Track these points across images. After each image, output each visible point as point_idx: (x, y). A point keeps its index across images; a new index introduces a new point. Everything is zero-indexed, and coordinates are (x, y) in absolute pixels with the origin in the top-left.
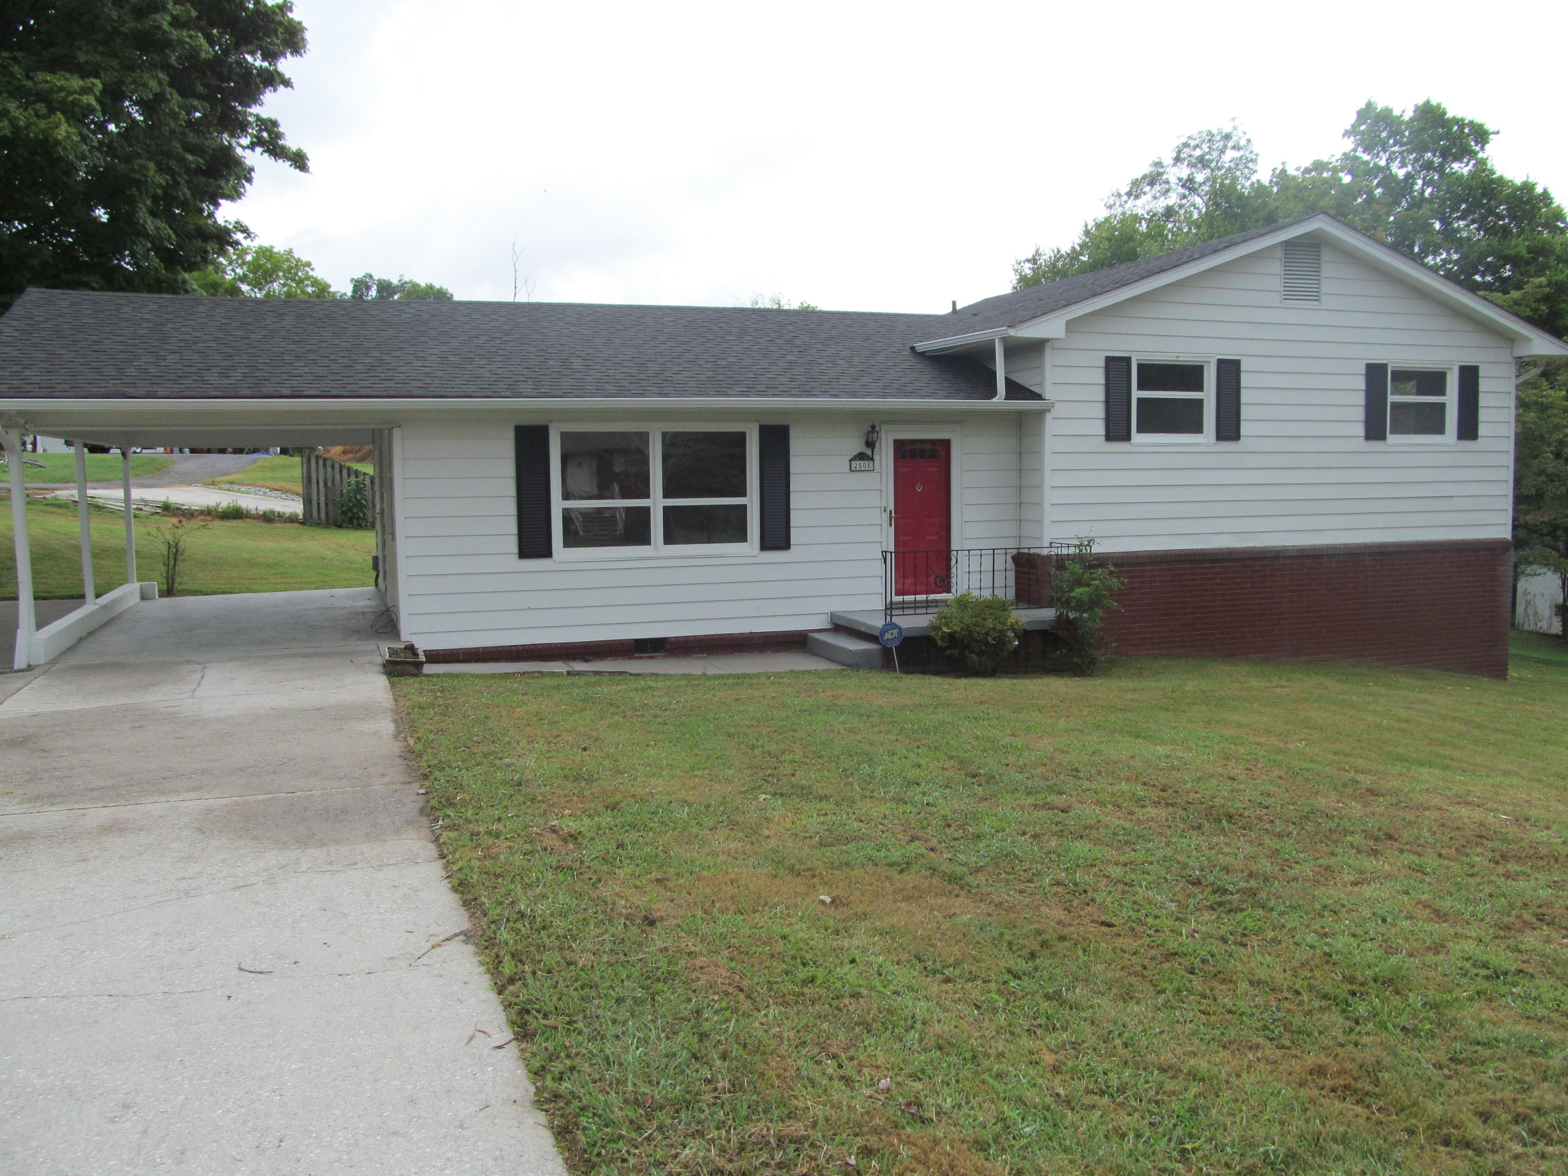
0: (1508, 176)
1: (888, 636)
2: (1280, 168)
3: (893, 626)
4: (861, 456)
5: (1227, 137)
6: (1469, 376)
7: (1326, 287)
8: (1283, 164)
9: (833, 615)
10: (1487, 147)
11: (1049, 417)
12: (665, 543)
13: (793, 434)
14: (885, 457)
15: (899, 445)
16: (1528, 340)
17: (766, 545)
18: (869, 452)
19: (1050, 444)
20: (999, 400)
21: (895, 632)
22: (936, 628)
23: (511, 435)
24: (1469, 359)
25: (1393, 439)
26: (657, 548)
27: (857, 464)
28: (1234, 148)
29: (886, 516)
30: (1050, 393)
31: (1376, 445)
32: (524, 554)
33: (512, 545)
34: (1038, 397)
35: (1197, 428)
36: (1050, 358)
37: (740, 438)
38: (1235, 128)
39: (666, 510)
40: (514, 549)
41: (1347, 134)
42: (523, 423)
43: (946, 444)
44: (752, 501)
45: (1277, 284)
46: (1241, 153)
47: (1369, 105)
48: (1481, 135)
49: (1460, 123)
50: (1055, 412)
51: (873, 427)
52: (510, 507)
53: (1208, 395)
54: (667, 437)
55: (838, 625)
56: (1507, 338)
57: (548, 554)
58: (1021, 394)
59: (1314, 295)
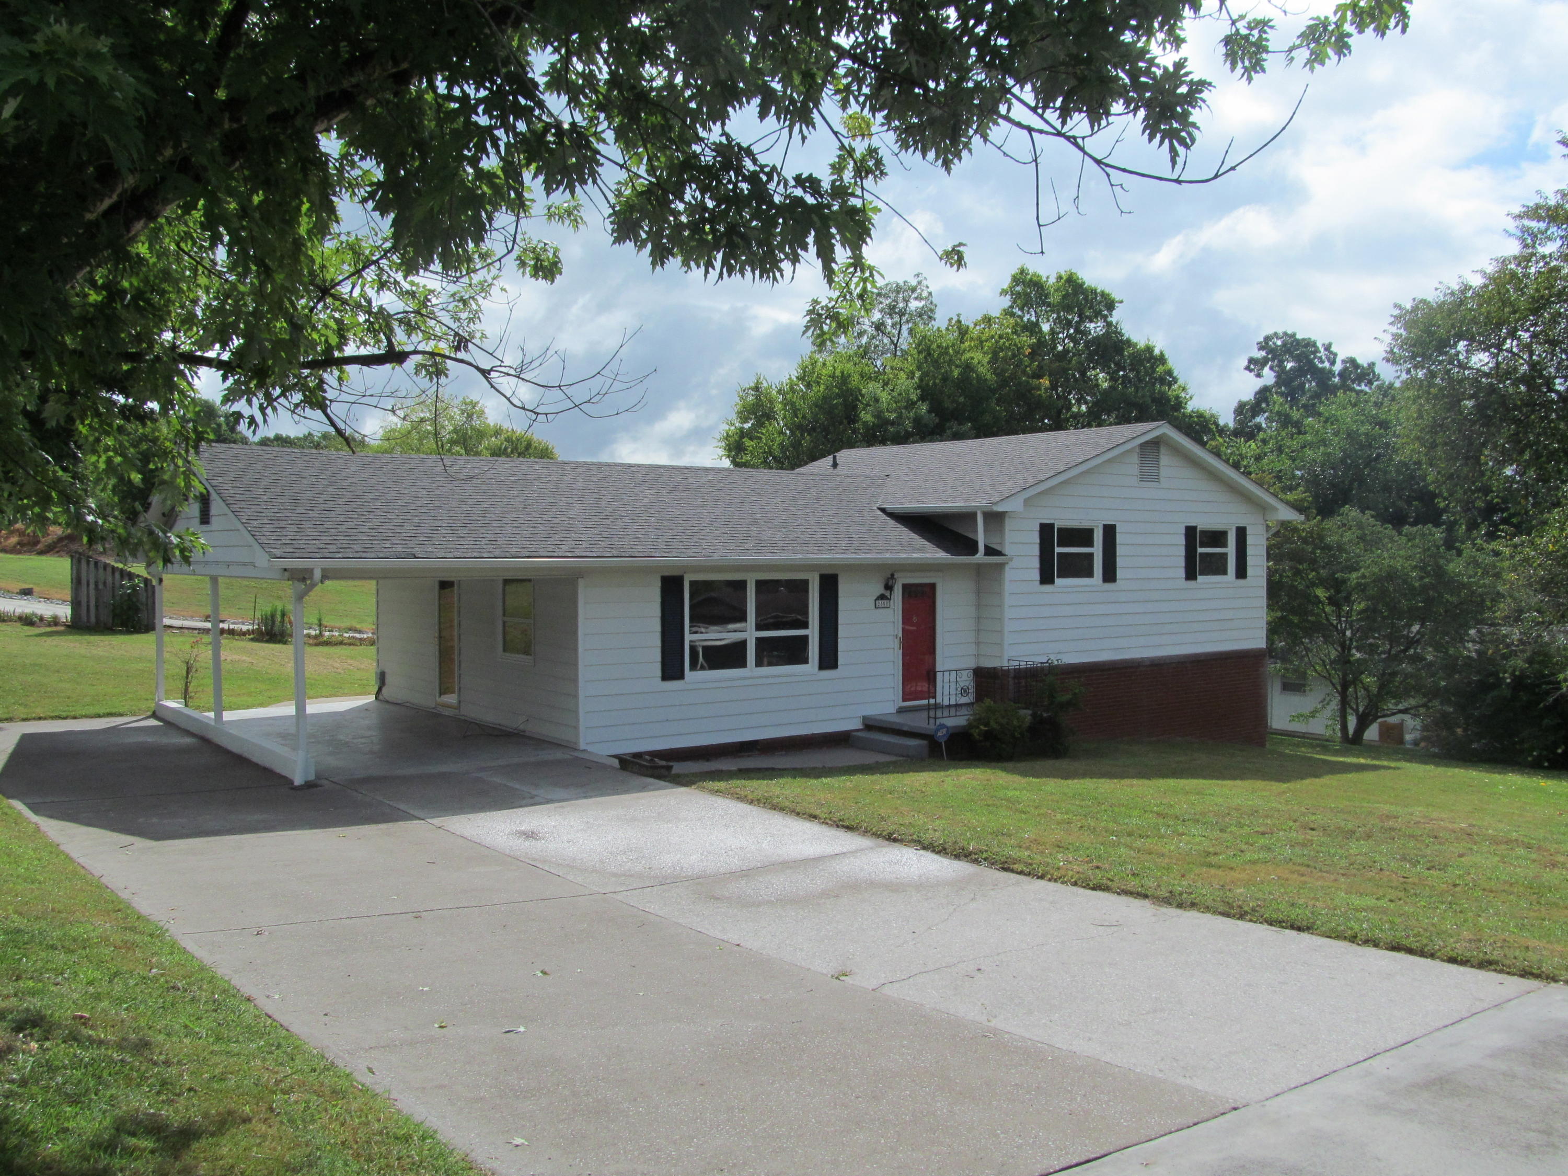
0: (1134, 339)
1: (940, 734)
2: (955, 319)
3: (942, 726)
4: (882, 597)
5: (913, 290)
6: (1241, 533)
7: (1164, 472)
8: (958, 315)
9: (864, 718)
10: (1114, 313)
11: (1007, 568)
12: (757, 666)
13: (841, 582)
14: (897, 596)
15: (906, 587)
17: (822, 667)
18: (887, 594)
19: (1008, 587)
20: (980, 556)
21: (944, 731)
22: (970, 726)
23: (658, 584)
24: (1241, 523)
25: (1200, 578)
26: (751, 671)
27: (880, 603)
28: (916, 299)
29: (897, 642)
30: (1008, 549)
31: (1191, 584)
32: (666, 677)
33: (657, 670)
34: (999, 553)
35: (1089, 574)
36: (1009, 524)
37: (805, 583)
38: (919, 283)
39: (759, 640)
40: (659, 673)
41: (1003, 292)
42: (667, 574)
43: (933, 587)
44: (813, 633)
45: (1135, 470)
46: (923, 303)
47: (1022, 271)
48: (1111, 305)
50: (1011, 564)
51: (892, 575)
52: (657, 640)
53: (1097, 550)
54: (760, 584)
55: (870, 725)
56: (1263, 508)
57: (681, 676)
58: (990, 551)
59: (1156, 479)
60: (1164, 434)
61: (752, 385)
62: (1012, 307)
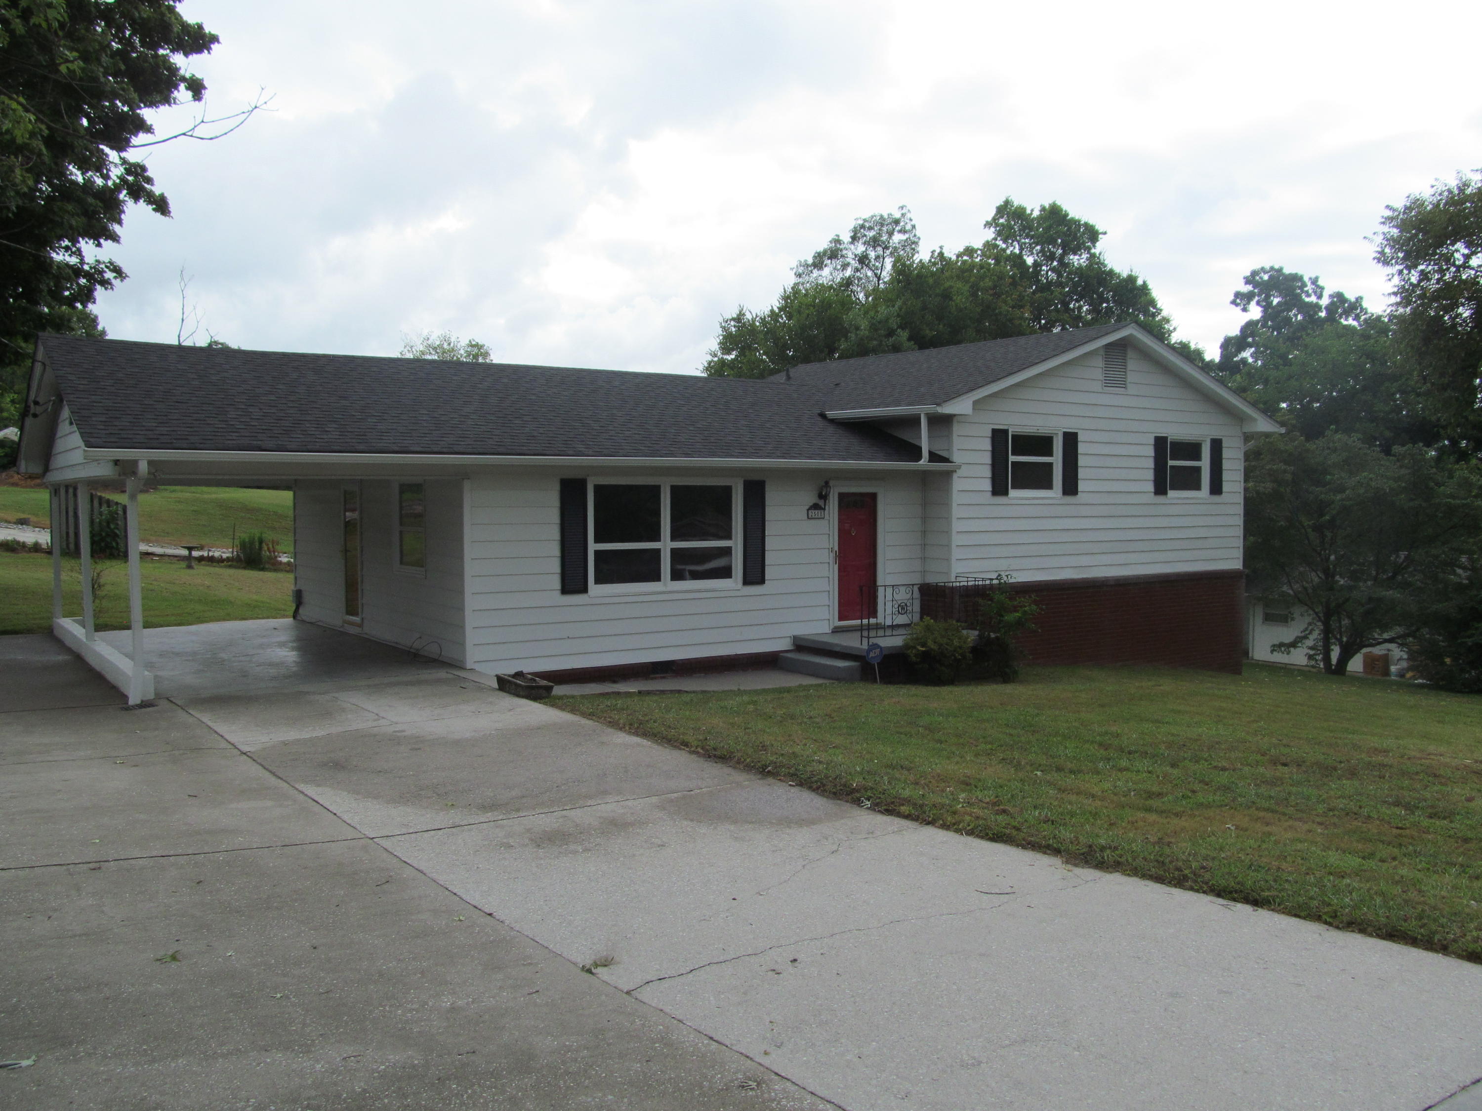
0: (1117, 270)
1: (872, 655)
2: (938, 251)
3: (876, 646)
4: (815, 507)
5: (897, 222)
6: (1217, 446)
7: (1131, 377)
8: (941, 247)
9: (795, 638)
10: (1098, 244)
11: (955, 476)
12: (672, 580)
13: (768, 488)
14: (833, 506)
15: (842, 496)
16: (1255, 420)
17: (747, 582)
18: (821, 503)
19: (957, 498)
20: (924, 461)
21: (878, 651)
22: (906, 646)
23: (557, 487)
24: (1216, 434)
25: (1171, 494)
26: (666, 585)
27: (813, 513)
28: (900, 232)
29: (832, 555)
30: (957, 457)
31: (1161, 499)
32: (566, 590)
33: (556, 582)
34: (946, 460)
35: (1048, 486)
36: (957, 429)
37: (727, 491)
38: (903, 215)
39: (673, 551)
40: (558, 586)
41: (988, 224)
42: (564, 477)
43: (873, 497)
44: (736, 543)
45: (1099, 374)
46: (907, 236)
47: (1007, 203)
48: (1093, 235)
49: (1077, 223)
50: (960, 473)
51: (827, 483)
52: (555, 550)
53: (1057, 460)
54: (674, 489)
55: (801, 645)
56: (1239, 418)
57: (584, 590)
58: (934, 457)
59: (1123, 384)
60: (1131, 335)
61: (735, 316)
62: (995, 239)
